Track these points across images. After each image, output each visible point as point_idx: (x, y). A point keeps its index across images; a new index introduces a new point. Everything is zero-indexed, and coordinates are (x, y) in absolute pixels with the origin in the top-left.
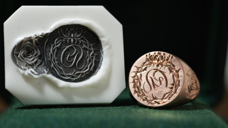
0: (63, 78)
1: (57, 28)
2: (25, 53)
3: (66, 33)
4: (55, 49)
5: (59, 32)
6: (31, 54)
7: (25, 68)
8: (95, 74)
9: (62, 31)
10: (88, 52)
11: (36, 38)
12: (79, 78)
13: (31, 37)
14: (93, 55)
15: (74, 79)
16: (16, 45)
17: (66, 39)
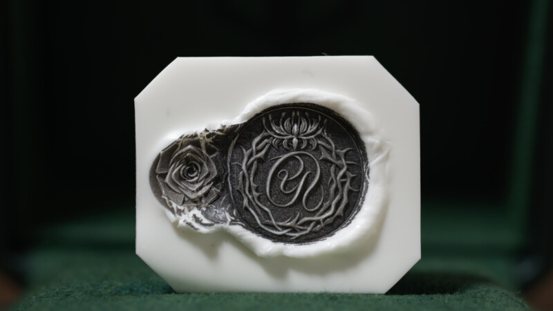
0: (270, 233)
1: (259, 111)
2: (181, 173)
3: (281, 123)
4: (253, 162)
5: (264, 121)
6: (196, 173)
7: (181, 208)
8: (348, 224)
9: (273, 119)
10: (332, 169)
11: (208, 136)
12: (307, 232)
13: (196, 135)
14: (344, 176)
15: (297, 235)
16: (162, 153)
17: (279, 137)
